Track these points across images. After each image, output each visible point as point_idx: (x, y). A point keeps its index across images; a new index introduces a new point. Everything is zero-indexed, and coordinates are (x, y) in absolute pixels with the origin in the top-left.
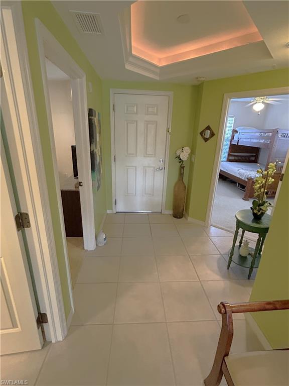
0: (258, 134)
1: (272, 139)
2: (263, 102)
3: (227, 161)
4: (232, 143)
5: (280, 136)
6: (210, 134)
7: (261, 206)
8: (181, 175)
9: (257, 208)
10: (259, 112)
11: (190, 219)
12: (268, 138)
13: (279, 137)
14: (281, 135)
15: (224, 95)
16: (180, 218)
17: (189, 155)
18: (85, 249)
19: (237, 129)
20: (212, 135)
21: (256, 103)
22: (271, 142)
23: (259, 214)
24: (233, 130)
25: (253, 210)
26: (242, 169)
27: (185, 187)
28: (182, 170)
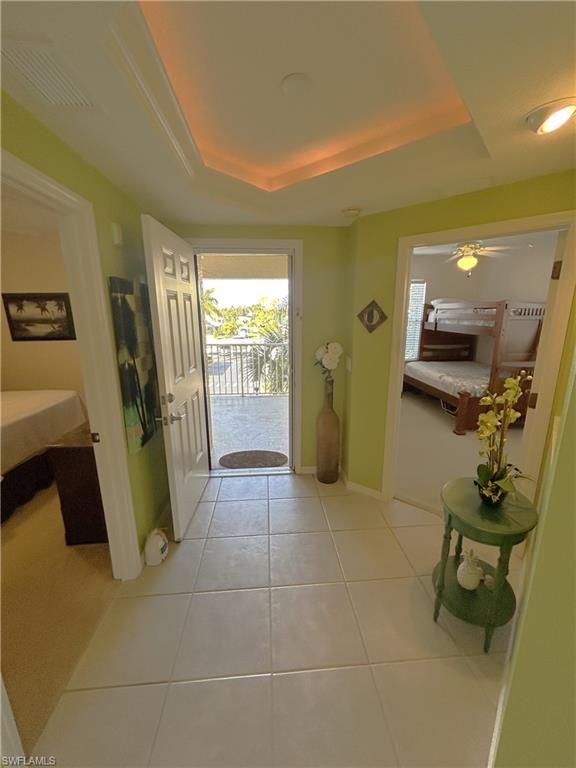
0: (470, 311)
1: (498, 319)
2: (475, 255)
3: (419, 360)
4: (426, 328)
5: (512, 314)
6: (377, 316)
7: (498, 479)
8: (330, 396)
9: (490, 484)
10: (468, 272)
11: (350, 485)
12: (489, 318)
13: (509, 315)
14: (514, 312)
15: (397, 240)
16: (332, 482)
17: (340, 358)
18: (116, 577)
19: (432, 303)
20: (383, 317)
21: (461, 257)
22: (496, 324)
23: (495, 499)
24: (425, 305)
25: (480, 487)
26: (448, 375)
27: (338, 420)
28: (329, 387)
